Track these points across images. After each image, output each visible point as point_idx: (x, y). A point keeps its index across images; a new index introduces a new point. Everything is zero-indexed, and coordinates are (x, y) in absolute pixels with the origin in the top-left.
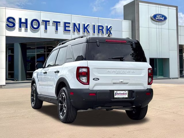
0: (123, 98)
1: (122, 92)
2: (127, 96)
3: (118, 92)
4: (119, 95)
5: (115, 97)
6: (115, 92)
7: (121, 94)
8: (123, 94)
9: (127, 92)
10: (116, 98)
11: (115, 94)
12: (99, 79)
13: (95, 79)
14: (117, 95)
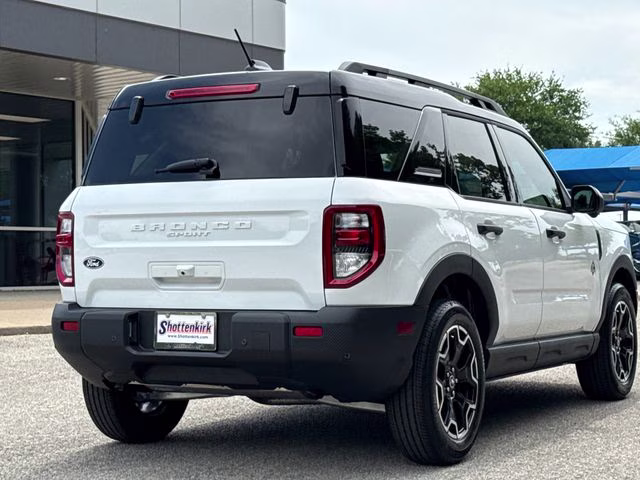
0: (194, 348)
1: (190, 320)
2: (209, 339)
3: (175, 319)
4: (177, 334)
5: (161, 339)
6: (161, 318)
7: (187, 327)
8: (196, 328)
9: (211, 320)
10: (164, 347)
11: (159, 327)
12: (101, 263)
13: (90, 263)
14: (167, 333)
